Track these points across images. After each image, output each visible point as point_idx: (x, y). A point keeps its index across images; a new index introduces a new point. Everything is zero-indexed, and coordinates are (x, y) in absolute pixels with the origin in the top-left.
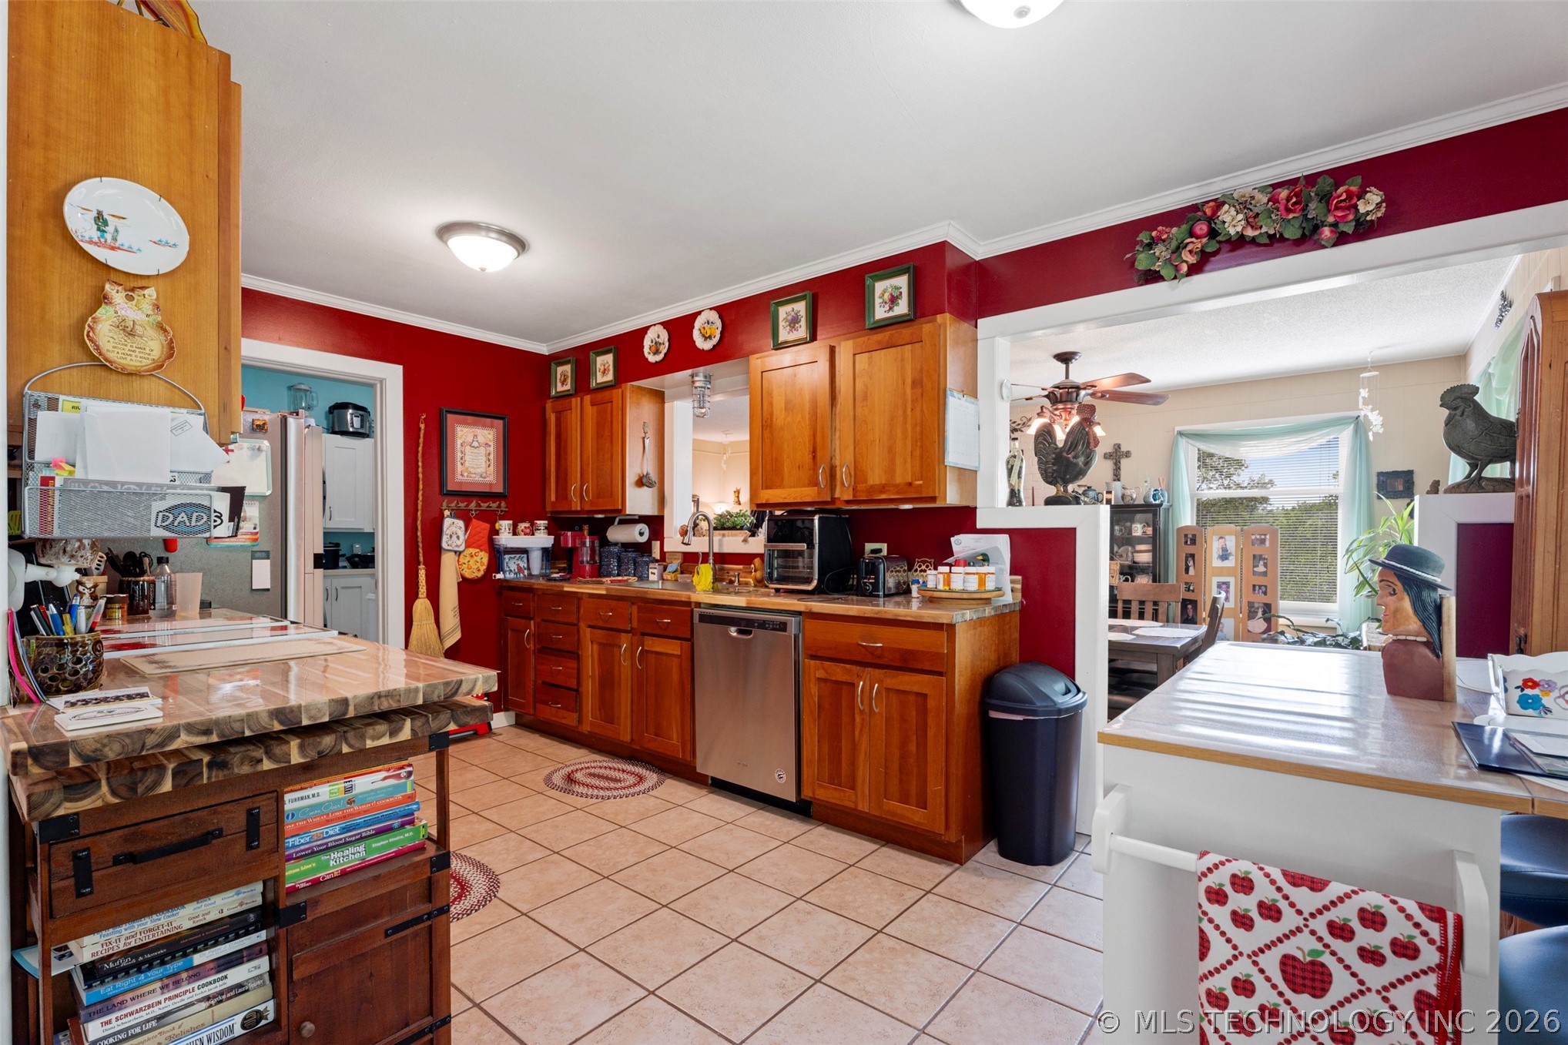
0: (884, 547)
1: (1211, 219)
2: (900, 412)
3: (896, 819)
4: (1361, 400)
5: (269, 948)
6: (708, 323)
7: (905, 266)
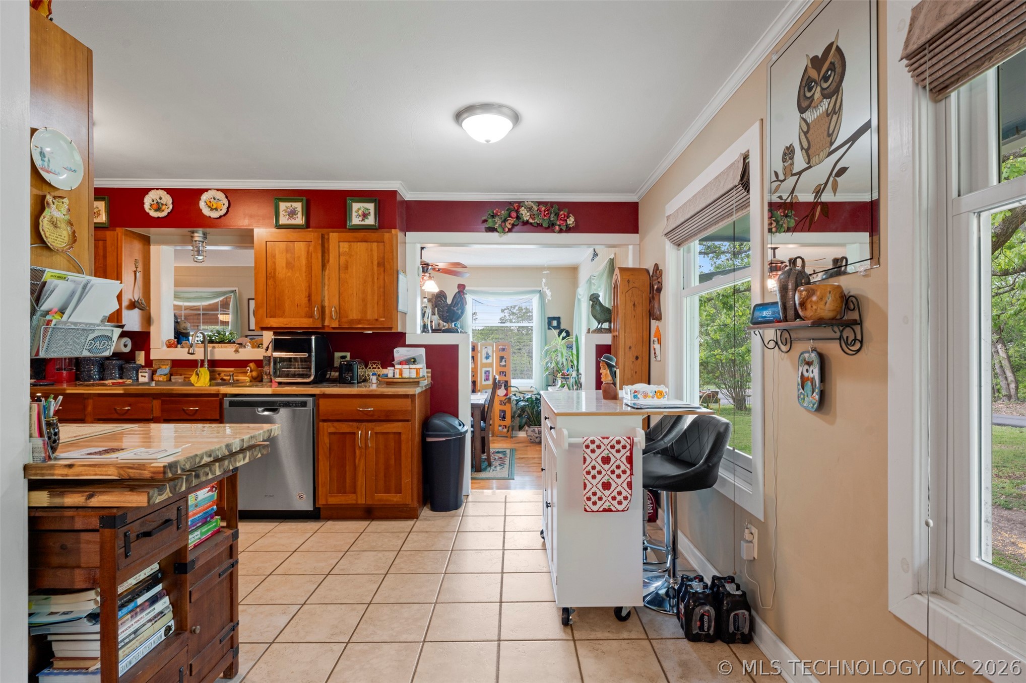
0: (348, 354)
1: (517, 211)
2: (370, 279)
3: (382, 503)
4: (543, 284)
5: (167, 592)
6: (214, 199)
7: (374, 198)
